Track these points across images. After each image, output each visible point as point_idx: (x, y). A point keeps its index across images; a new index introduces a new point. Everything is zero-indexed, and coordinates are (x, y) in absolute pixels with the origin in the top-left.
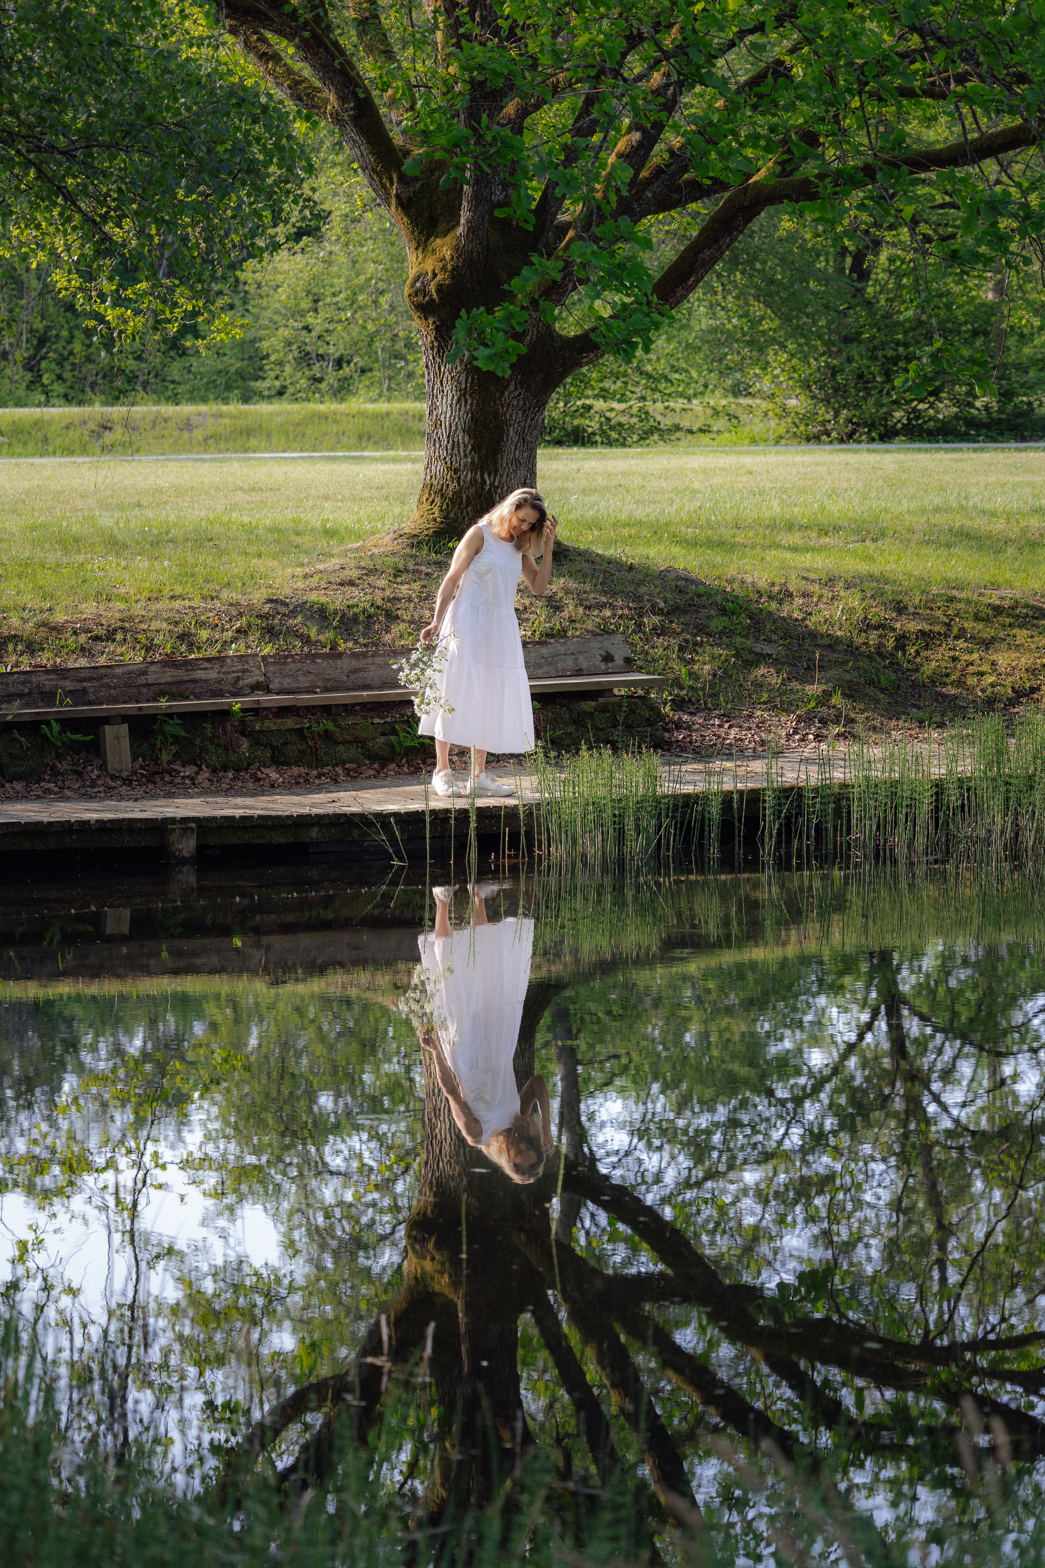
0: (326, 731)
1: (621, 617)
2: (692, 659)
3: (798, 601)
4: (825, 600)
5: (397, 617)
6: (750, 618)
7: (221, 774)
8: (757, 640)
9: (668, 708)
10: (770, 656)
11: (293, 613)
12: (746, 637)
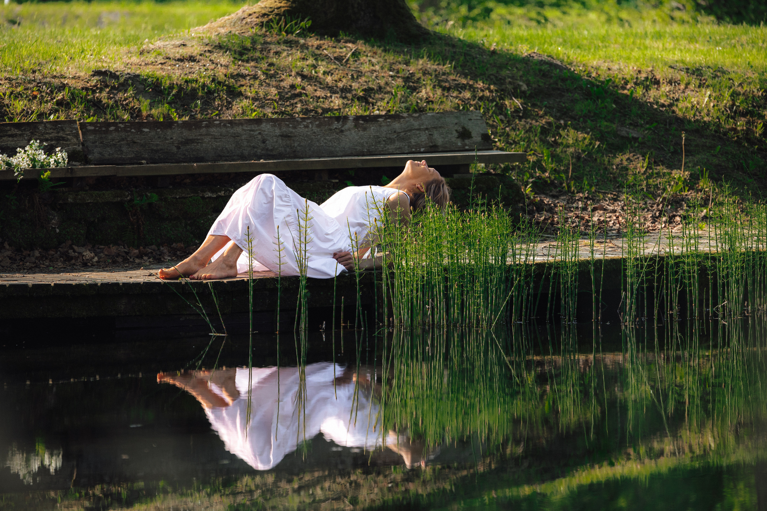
0: (150, 205)
1: (481, 99)
2: (555, 142)
3: (665, 88)
4: (692, 87)
5: (240, 94)
6: (615, 102)
7: (25, 253)
8: (623, 124)
9: (528, 190)
10: (635, 139)
11: (123, 87)
12: (611, 121)
